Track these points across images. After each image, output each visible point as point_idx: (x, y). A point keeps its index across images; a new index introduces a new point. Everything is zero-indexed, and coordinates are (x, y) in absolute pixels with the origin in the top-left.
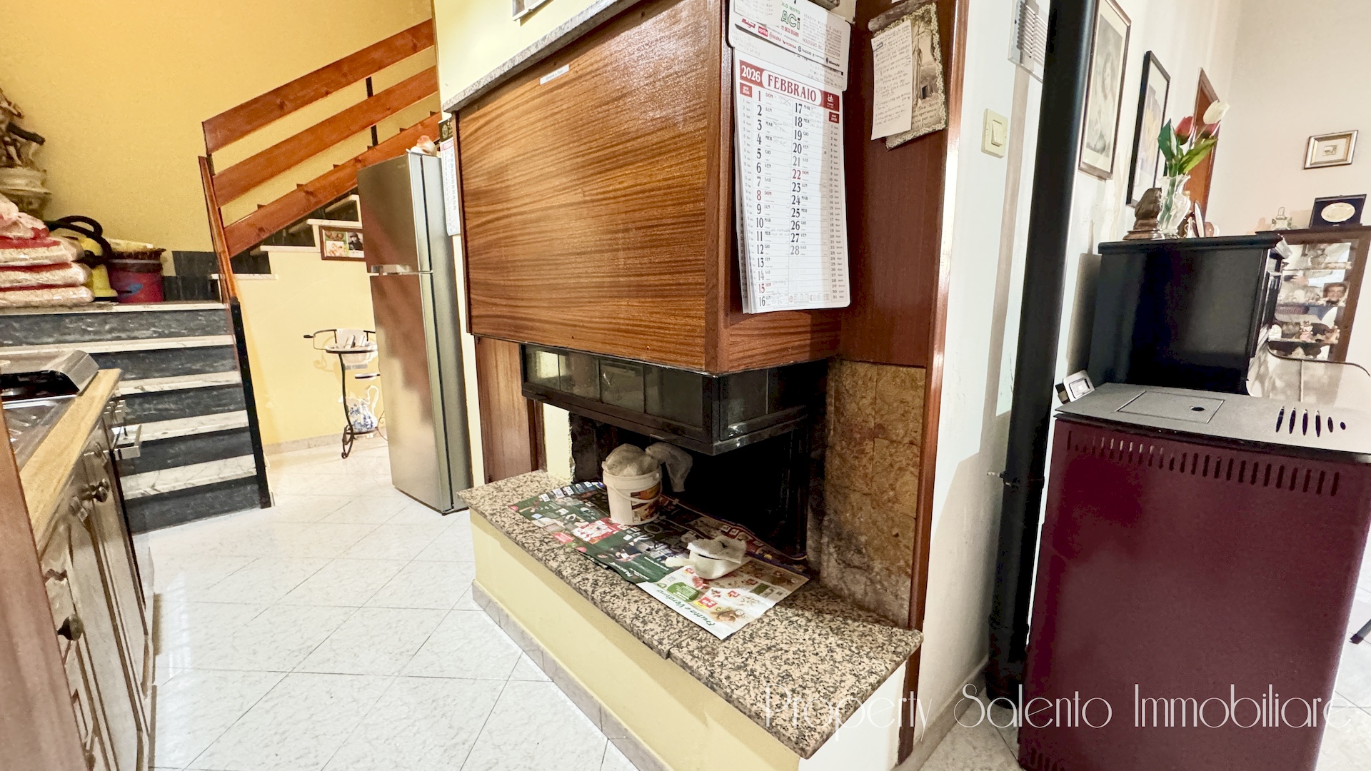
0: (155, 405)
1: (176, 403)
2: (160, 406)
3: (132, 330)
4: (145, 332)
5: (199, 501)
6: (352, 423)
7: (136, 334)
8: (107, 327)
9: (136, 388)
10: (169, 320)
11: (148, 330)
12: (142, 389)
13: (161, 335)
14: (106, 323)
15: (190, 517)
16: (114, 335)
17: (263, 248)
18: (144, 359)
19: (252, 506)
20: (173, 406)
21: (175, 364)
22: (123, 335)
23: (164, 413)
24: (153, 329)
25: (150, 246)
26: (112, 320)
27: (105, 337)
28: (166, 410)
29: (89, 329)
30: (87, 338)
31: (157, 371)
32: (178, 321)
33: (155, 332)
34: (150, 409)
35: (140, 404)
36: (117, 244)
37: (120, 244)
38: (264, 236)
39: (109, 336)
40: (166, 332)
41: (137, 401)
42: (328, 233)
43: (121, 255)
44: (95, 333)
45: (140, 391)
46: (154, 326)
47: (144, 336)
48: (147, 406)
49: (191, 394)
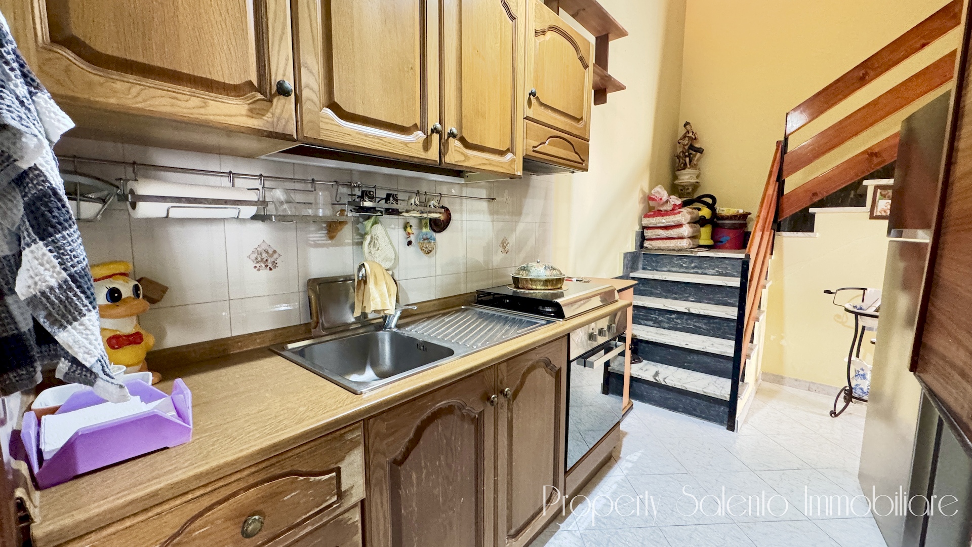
0: (694, 322)
1: (705, 324)
2: (697, 324)
3: (705, 268)
4: (711, 270)
5: (688, 401)
6: (853, 386)
7: (707, 271)
8: (693, 265)
9: (686, 308)
10: (727, 264)
11: (713, 269)
12: (689, 310)
13: (721, 274)
14: (692, 262)
15: (681, 410)
16: (695, 270)
17: (811, 210)
18: (702, 289)
19: (721, 423)
20: (704, 327)
21: (719, 297)
22: (700, 271)
23: (698, 330)
24: (717, 269)
25: (741, 211)
26: (696, 261)
27: (690, 271)
28: (700, 328)
29: (684, 265)
30: (682, 270)
31: (706, 299)
32: (733, 265)
33: (717, 271)
34: (690, 324)
35: (686, 320)
36: (723, 211)
37: (724, 209)
38: (816, 200)
39: (692, 271)
40: (724, 272)
41: (685, 317)
42: (883, 193)
43: (723, 218)
44: (686, 268)
45: (687, 311)
46: (718, 268)
47: (711, 273)
48: (689, 321)
49: (717, 320)
